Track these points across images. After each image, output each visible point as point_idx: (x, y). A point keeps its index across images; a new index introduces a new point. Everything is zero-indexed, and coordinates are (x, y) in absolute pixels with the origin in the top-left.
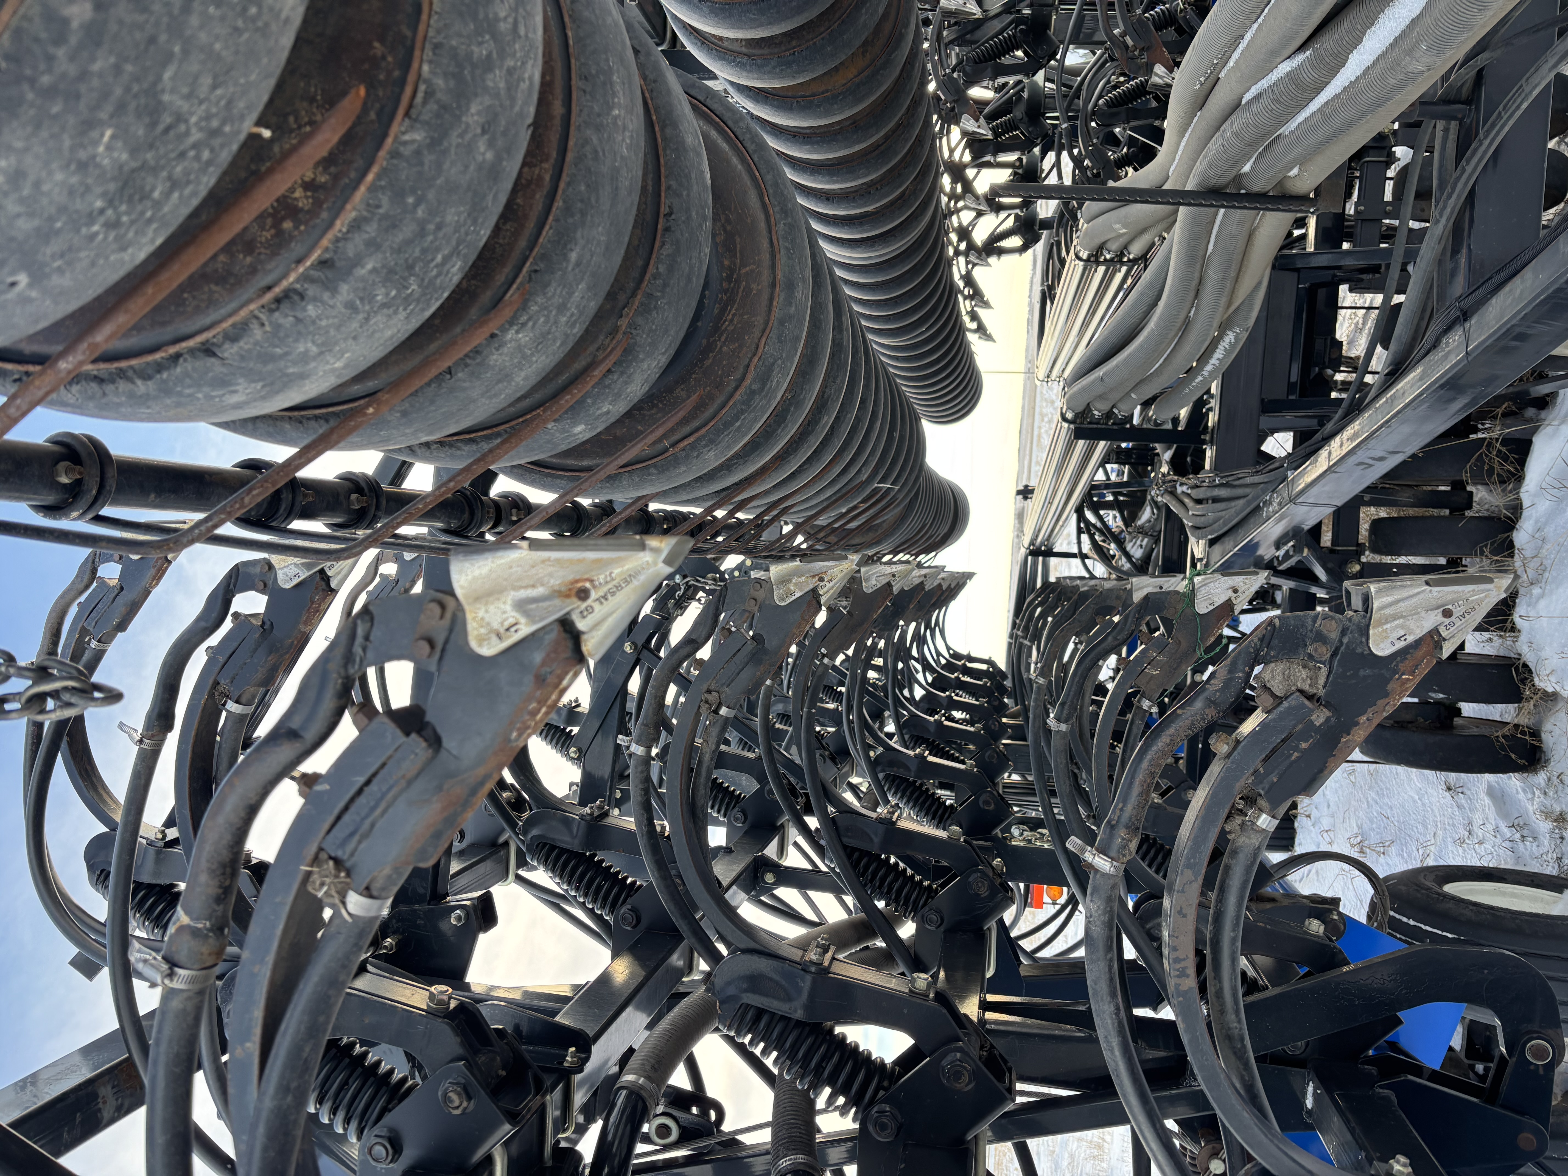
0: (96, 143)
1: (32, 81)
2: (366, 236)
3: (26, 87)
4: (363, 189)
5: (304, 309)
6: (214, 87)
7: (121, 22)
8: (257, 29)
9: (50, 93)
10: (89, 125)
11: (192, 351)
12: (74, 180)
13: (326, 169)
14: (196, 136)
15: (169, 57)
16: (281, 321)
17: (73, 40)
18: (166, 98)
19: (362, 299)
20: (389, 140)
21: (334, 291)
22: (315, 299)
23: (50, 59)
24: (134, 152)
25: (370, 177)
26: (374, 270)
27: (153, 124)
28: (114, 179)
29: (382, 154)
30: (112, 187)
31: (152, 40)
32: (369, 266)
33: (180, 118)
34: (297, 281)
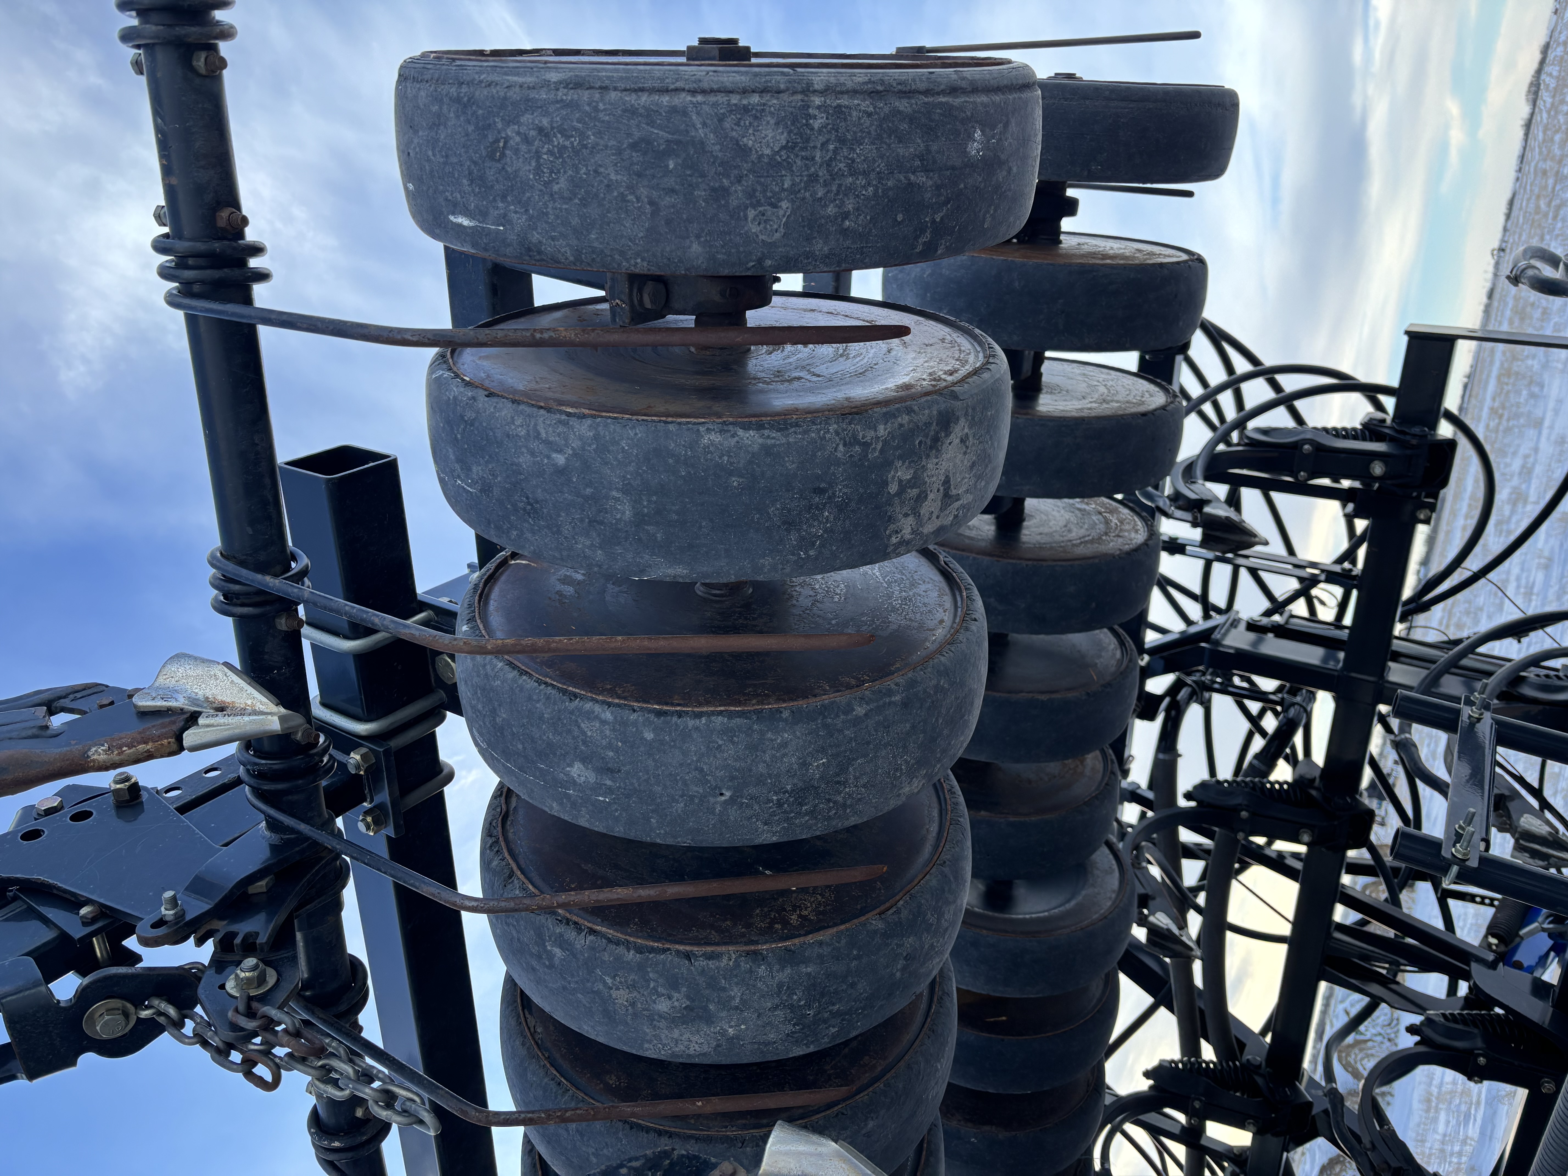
0: (817, 760)
1: (825, 717)
2: (821, 951)
3: (821, 717)
4: (835, 929)
5: (759, 966)
6: (864, 786)
7: (867, 727)
8: (892, 783)
9: (826, 726)
10: (822, 750)
11: (678, 952)
12: (795, 766)
13: (816, 915)
14: (839, 799)
15: (865, 756)
16: (742, 964)
17: (849, 717)
18: (851, 769)
19: (788, 988)
20: (863, 918)
21: (783, 968)
22: (769, 964)
23: (837, 716)
24: (821, 777)
25: (843, 927)
26: (809, 974)
27: (838, 775)
28: (805, 781)
29: (856, 921)
30: (800, 784)
31: (868, 743)
32: (809, 970)
33: (845, 784)
34: (767, 950)
